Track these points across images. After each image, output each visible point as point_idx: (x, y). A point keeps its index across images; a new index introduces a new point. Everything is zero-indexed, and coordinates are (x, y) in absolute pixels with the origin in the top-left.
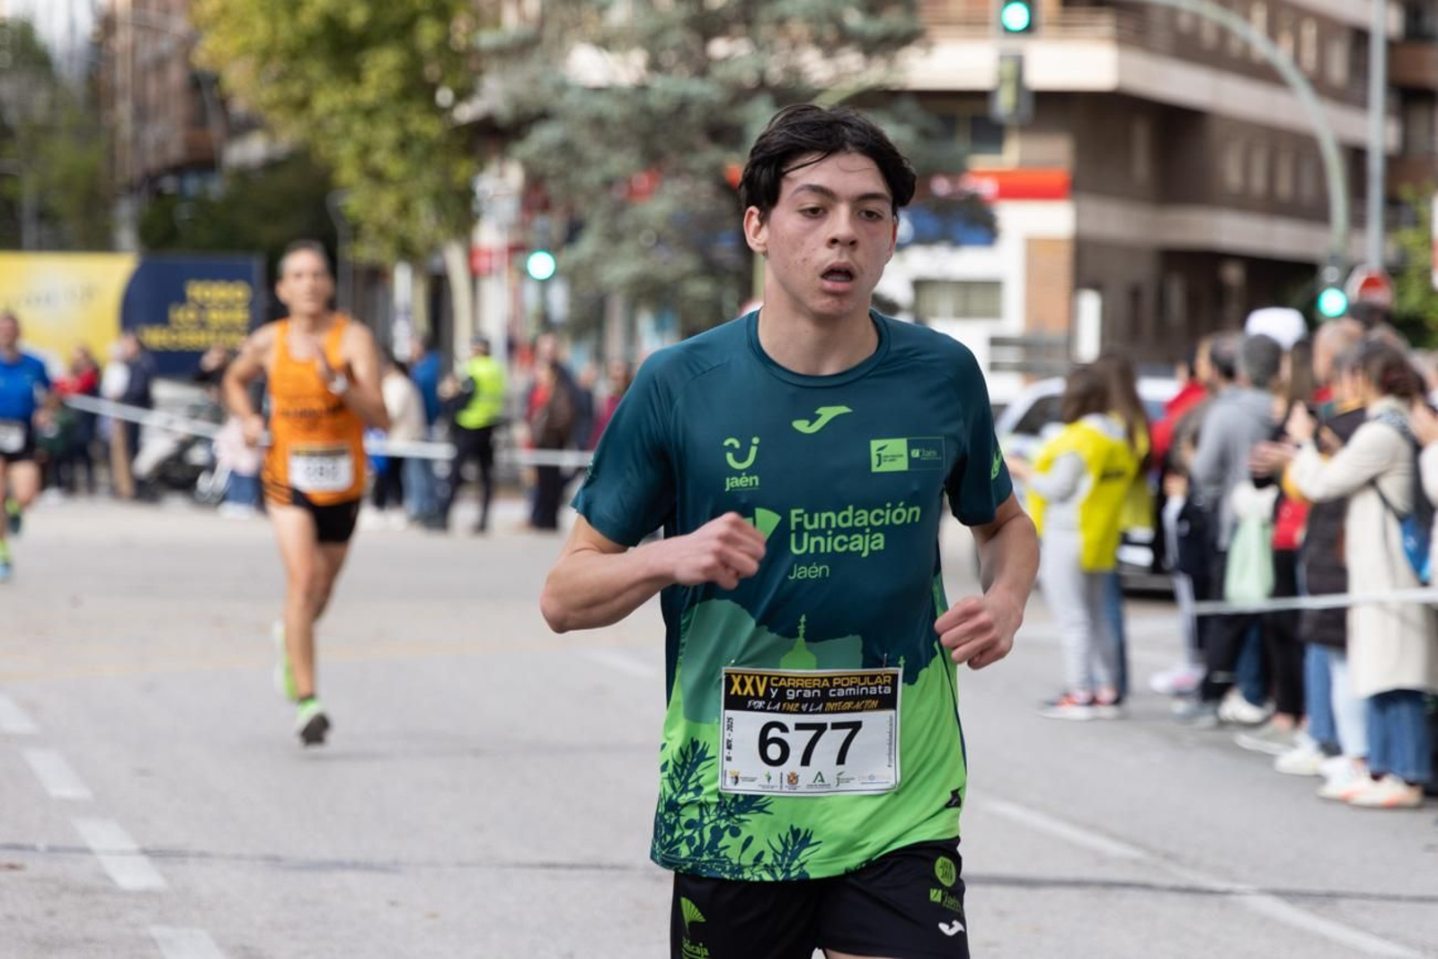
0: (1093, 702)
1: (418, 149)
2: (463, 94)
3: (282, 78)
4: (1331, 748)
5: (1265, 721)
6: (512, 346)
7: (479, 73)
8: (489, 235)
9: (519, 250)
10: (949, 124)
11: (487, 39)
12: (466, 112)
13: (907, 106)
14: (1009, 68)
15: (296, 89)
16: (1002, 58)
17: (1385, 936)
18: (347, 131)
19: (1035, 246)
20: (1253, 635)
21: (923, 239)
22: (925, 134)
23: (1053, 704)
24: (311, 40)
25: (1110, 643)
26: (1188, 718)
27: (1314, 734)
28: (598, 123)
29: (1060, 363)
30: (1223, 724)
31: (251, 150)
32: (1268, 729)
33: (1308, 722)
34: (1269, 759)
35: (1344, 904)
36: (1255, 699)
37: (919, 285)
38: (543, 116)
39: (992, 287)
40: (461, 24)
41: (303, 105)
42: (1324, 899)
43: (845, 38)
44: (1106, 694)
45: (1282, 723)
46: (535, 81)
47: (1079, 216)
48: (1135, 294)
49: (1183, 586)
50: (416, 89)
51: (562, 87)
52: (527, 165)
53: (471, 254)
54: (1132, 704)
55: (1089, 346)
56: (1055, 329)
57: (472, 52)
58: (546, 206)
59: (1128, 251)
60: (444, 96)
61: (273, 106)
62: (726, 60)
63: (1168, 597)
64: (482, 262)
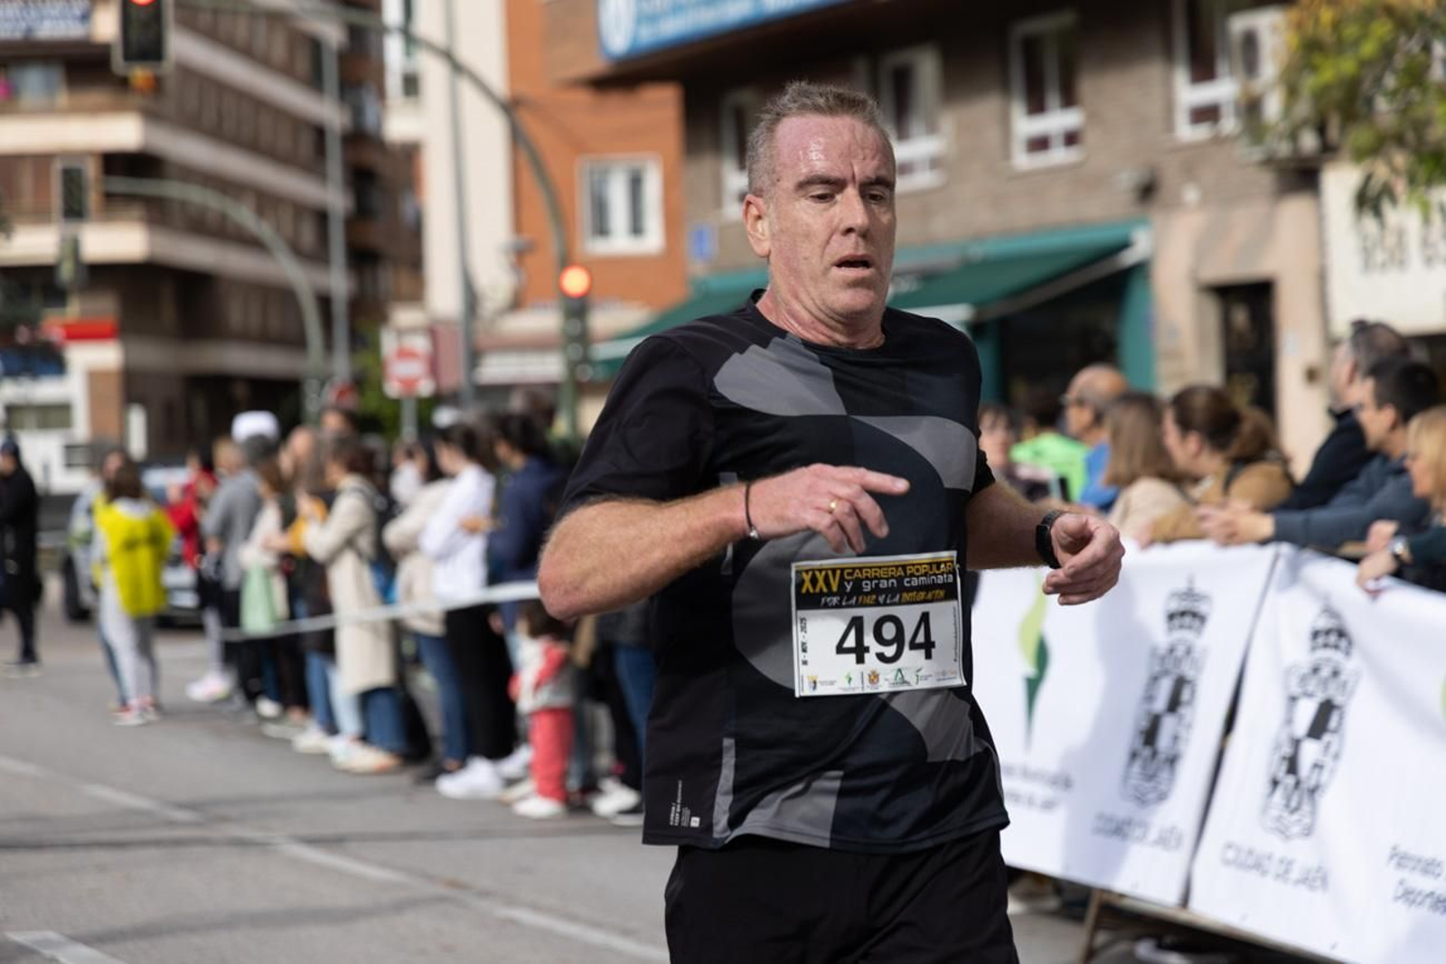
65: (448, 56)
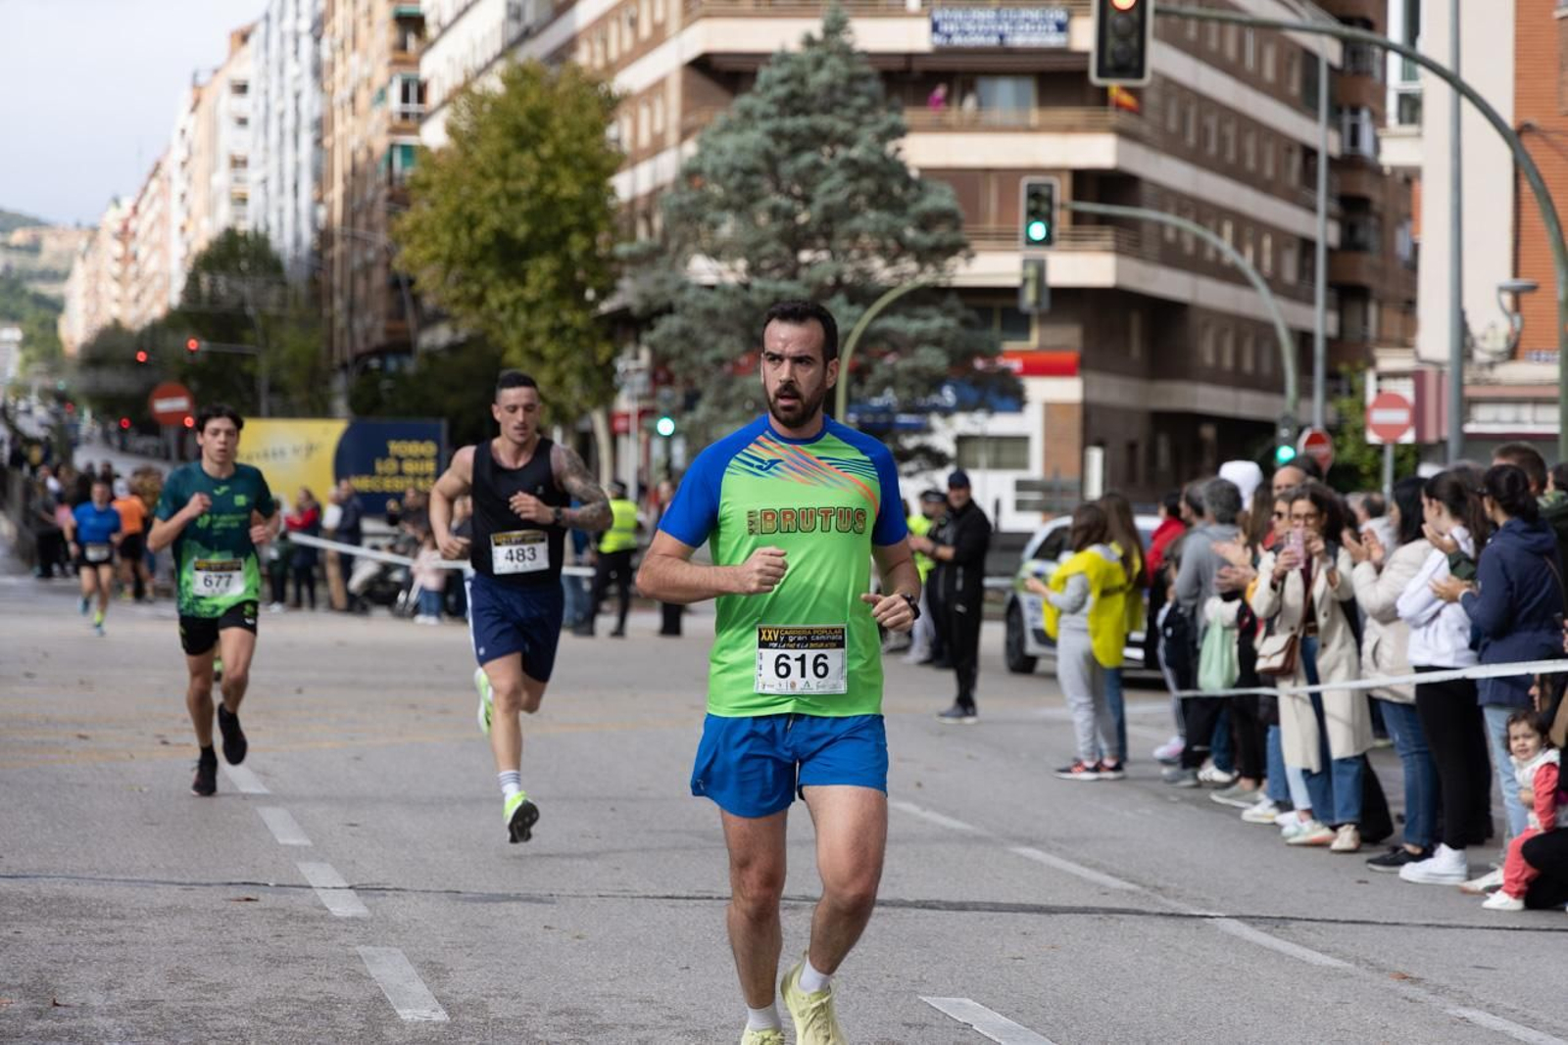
0: (1096, 769)
1: (569, 334)
2: (603, 294)
3: (464, 280)
4: (1285, 805)
5: (1235, 781)
6: (642, 489)
7: (619, 275)
8: (625, 403)
9: (647, 414)
10: (986, 315)
11: (622, 249)
12: (605, 307)
13: (952, 301)
14: (1032, 271)
15: (475, 289)
16: (1026, 263)
17: (1325, 952)
18: (513, 321)
19: (1051, 409)
20: (1223, 715)
21: (965, 406)
22: (966, 323)
23: (1068, 770)
24: (486, 248)
25: (1113, 721)
26: (1172, 781)
27: (1271, 794)
28: (711, 314)
29: (1073, 502)
30: (1199, 785)
31: (440, 336)
32: (1235, 789)
33: (1266, 783)
34: (1236, 812)
35: (1294, 925)
36: (1224, 767)
37: (961, 440)
38: (669, 310)
39: (1022, 441)
40: (602, 238)
41: (480, 300)
42: (1278, 923)
43: (904, 248)
44: (1109, 762)
45: (1246, 784)
46: (661, 282)
47: (1086, 388)
48: (1132, 447)
49: (1168, 674)
50: (568, 289)
51: (683, 287)
52: (653, 348)
53: (611, 418)
54: (1129, 770)
55: (1095, 490)
56: (1069, 476)
57: (612, 259)
58: (670, 380)
59: (1125, 413)
60: (590, 294)
61: (456, 301)
62: (808, 265)
63: (1159, 686)
64: (621, 424)
65: (1453, 79)
